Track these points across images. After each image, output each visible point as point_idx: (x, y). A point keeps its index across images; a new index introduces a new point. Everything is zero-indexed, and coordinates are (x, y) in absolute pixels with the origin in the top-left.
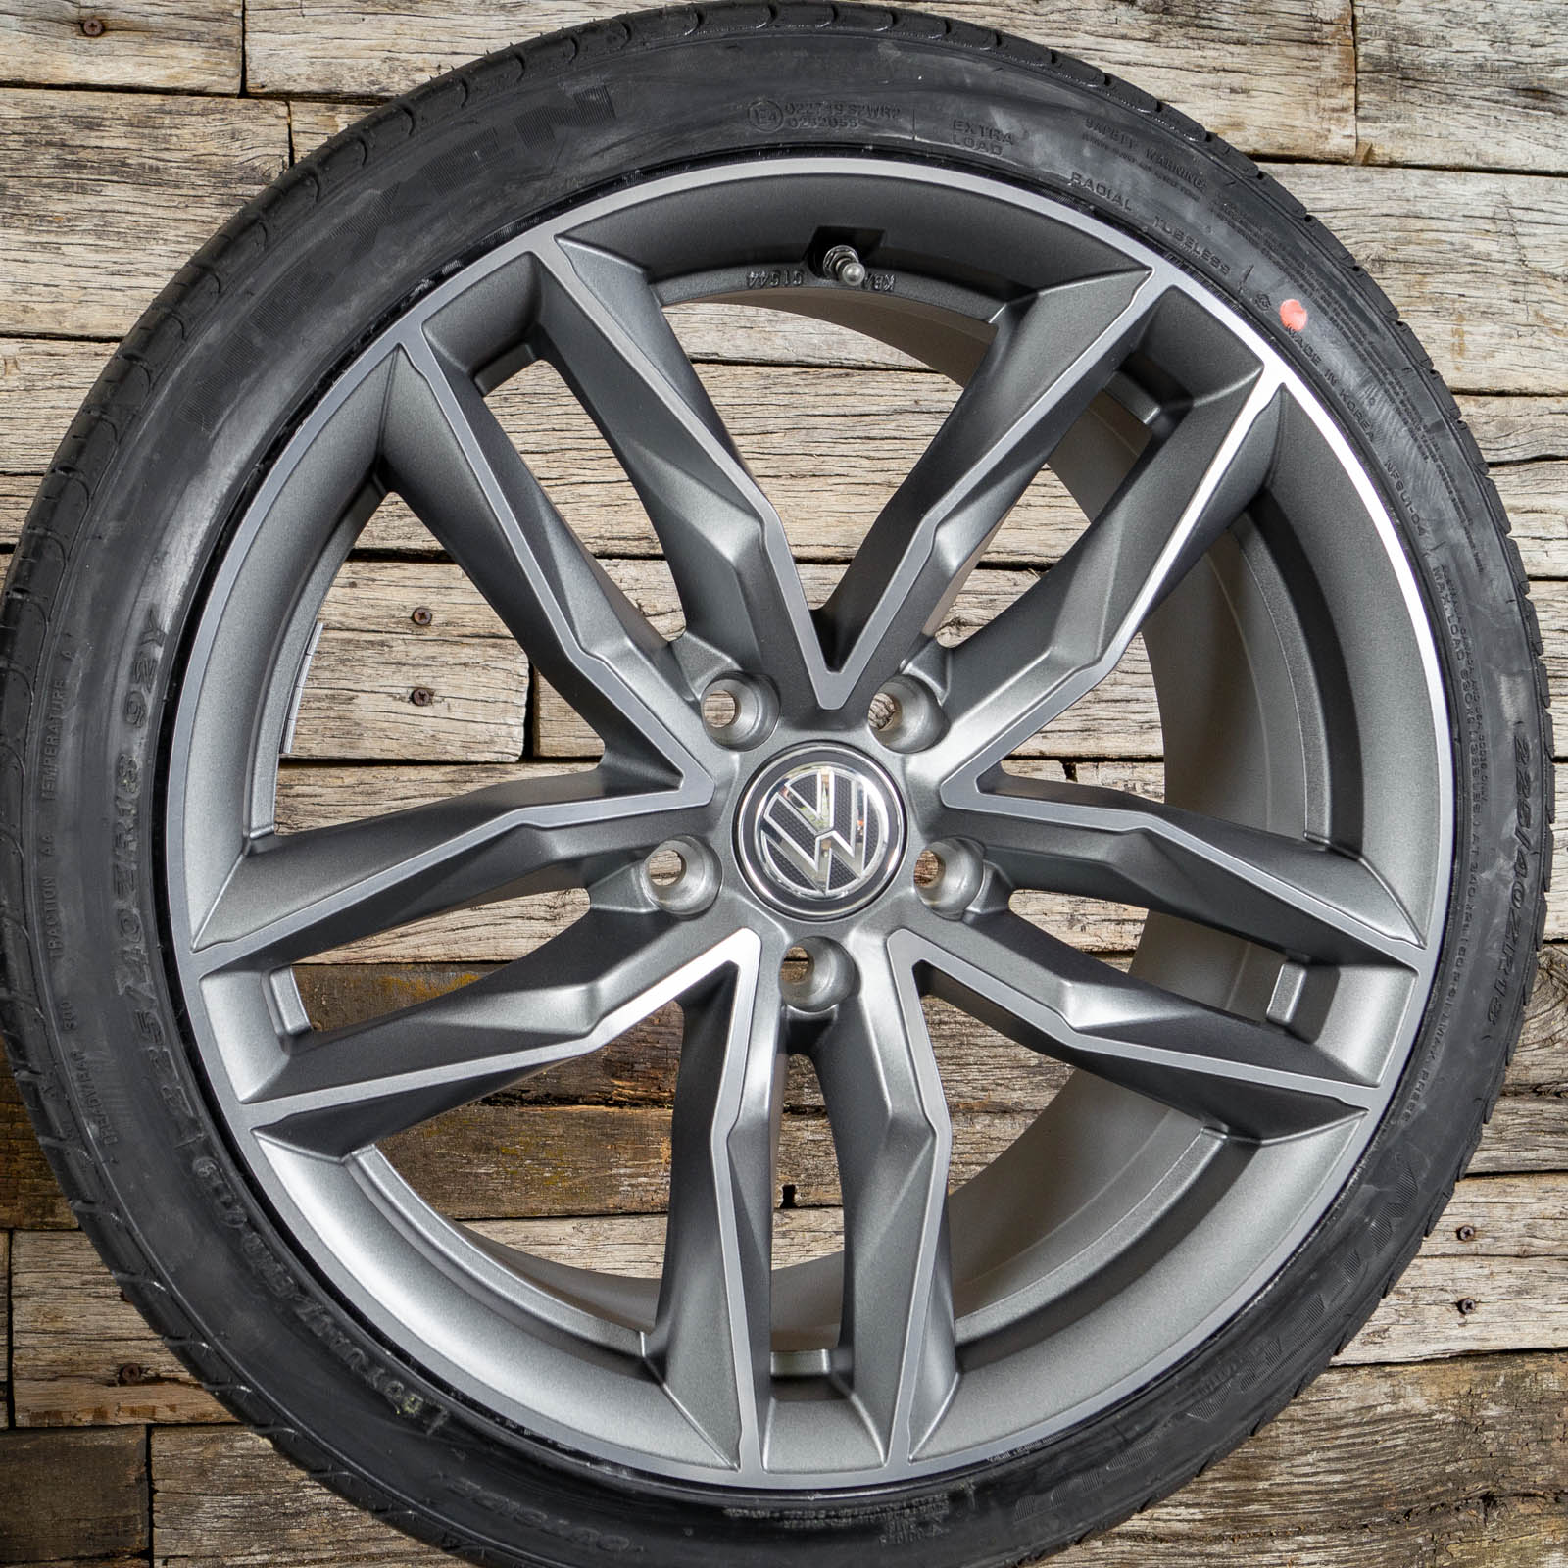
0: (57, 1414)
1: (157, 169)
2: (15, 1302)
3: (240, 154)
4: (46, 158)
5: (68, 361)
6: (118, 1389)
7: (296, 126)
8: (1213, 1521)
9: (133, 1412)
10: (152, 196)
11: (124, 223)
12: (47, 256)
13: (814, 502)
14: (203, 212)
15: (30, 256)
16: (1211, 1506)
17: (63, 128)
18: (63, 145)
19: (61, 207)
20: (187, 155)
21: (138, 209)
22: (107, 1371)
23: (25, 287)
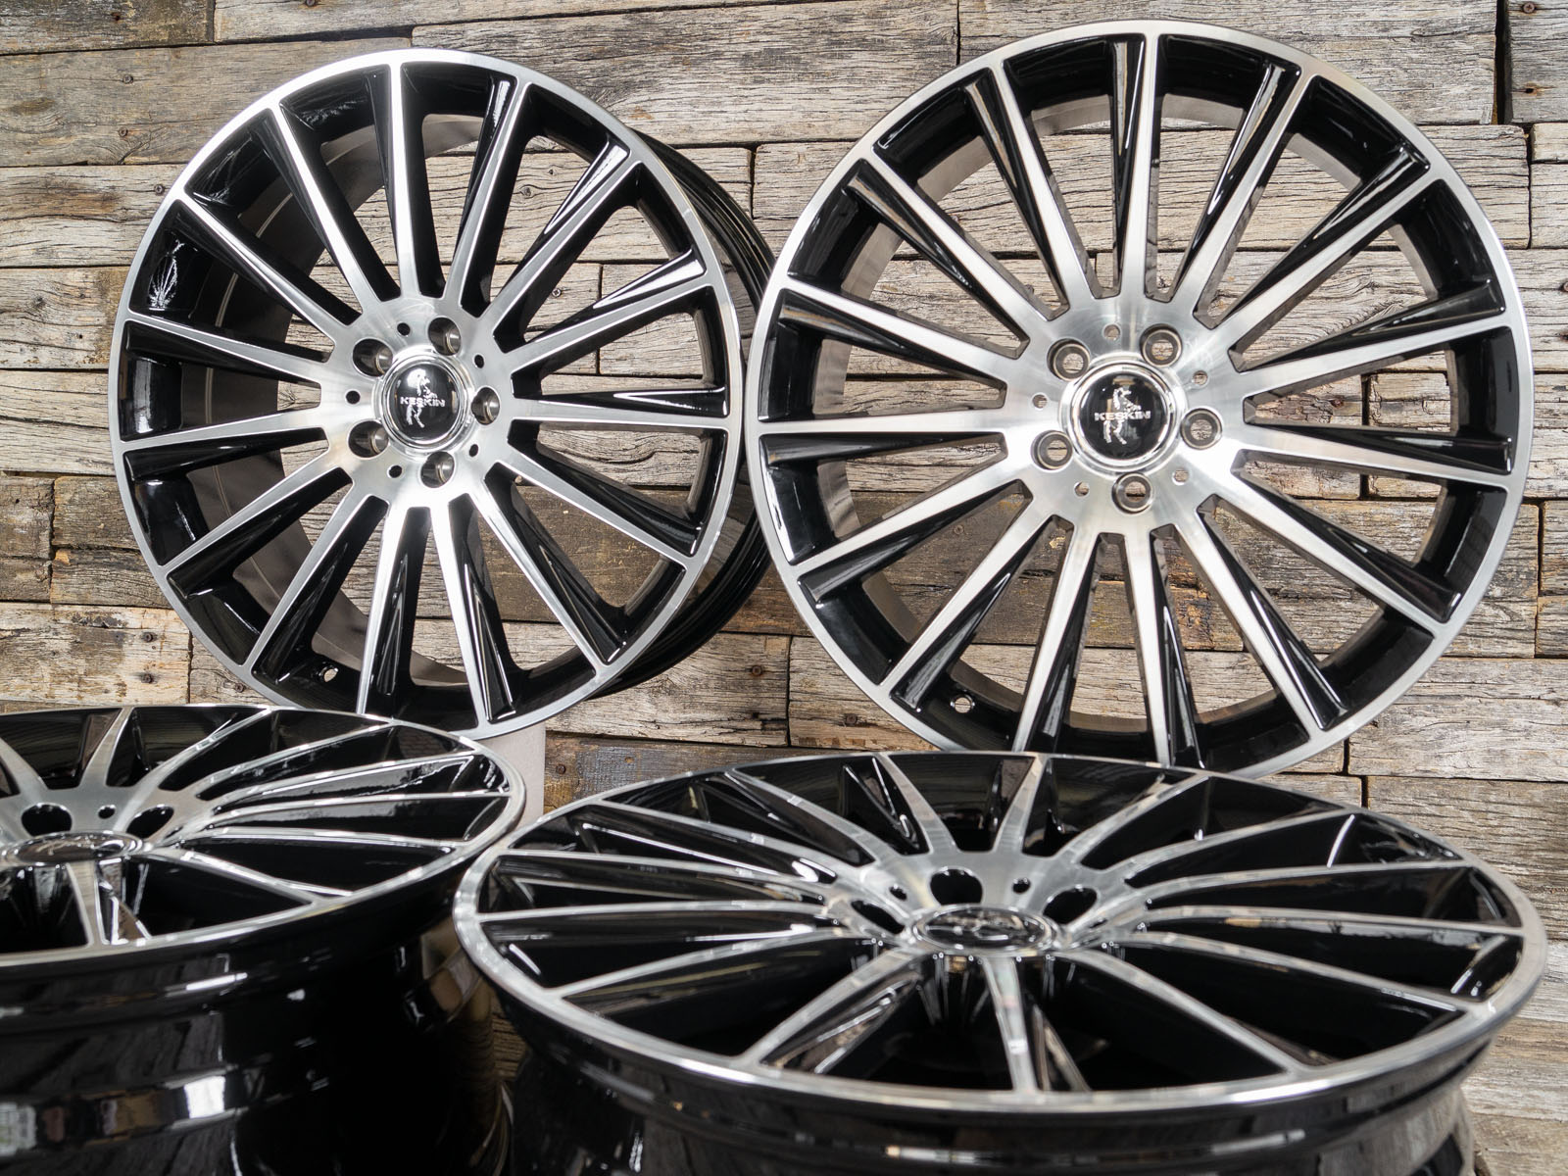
0: (813, 740)
1: (882, 41)
2: (791, 675)
3: (929, 28)
4: (821, 41)
5: (832, 154)
6: (845, 728)
7: (961, 9)
8: (1536, 877)
9: (854, 742)
10: (879, 57)
11: (863, 73)
12: (822, 95)
13: (1277, 212)
14: (907, 64)
15: (812, 96)
16: (1536, 867)
17: (831, 23)
18: (831, 32)
19: (830, 67)
20: (899, 31)
21: (872, 65)
22: (838, 717)
23: (810, 114)
